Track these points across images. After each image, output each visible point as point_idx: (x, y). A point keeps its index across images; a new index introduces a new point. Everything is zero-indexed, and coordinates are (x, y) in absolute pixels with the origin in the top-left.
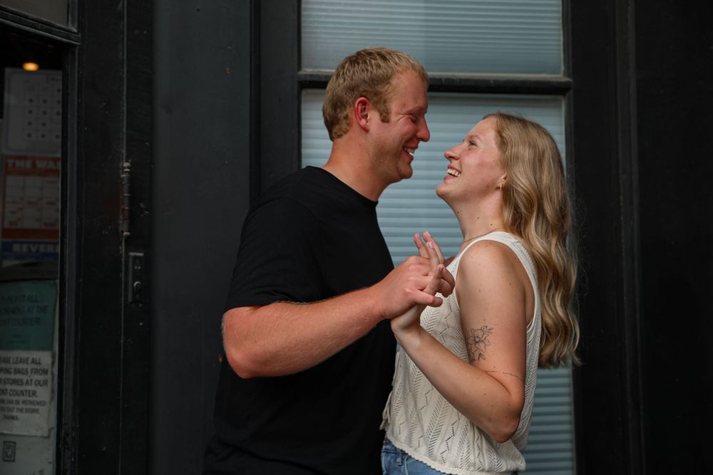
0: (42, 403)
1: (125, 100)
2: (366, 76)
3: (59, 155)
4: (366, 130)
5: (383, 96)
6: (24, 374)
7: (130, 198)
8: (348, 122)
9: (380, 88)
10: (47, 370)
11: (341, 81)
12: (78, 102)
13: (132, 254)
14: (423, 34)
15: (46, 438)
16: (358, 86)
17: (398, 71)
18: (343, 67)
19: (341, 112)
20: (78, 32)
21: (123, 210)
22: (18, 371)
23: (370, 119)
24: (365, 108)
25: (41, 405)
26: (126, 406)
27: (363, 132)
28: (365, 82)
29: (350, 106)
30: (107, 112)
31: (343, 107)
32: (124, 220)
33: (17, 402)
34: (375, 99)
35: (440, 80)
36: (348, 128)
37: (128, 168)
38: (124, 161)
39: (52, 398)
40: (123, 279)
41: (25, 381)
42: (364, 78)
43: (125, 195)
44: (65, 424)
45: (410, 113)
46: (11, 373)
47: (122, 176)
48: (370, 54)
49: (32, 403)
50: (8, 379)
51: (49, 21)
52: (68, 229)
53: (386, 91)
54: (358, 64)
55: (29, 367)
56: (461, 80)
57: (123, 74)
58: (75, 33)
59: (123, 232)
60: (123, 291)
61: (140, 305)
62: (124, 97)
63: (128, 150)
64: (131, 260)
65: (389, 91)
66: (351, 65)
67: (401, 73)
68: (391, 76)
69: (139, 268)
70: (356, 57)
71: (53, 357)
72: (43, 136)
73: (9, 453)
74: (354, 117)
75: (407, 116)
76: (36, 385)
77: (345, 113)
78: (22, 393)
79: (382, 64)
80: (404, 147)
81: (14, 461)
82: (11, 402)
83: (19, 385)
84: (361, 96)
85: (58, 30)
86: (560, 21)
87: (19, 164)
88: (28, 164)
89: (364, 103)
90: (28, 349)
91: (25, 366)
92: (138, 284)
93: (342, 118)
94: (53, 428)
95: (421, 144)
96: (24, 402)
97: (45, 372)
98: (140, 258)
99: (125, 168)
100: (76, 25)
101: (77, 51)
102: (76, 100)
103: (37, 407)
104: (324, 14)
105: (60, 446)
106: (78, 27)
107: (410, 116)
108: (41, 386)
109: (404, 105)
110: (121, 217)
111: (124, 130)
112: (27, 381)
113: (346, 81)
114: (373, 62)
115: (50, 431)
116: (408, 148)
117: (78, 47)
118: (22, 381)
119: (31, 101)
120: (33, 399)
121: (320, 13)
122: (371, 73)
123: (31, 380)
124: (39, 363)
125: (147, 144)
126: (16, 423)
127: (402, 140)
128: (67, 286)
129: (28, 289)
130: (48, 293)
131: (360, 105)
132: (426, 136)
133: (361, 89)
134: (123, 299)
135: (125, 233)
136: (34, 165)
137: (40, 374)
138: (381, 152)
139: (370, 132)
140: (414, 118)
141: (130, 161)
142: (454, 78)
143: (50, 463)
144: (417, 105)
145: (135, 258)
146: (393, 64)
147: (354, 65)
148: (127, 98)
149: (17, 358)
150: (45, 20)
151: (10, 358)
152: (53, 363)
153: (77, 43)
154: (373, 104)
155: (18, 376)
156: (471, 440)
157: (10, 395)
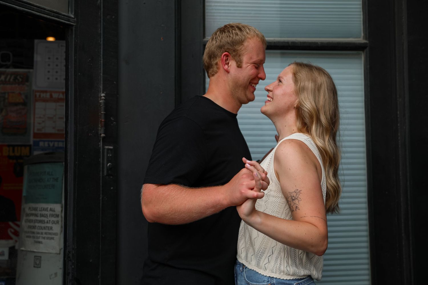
0: (56, 234)
1: (102, 57)
2: (229, 40)
3: (64, 90)
4: (228, 72)
5: (239, 52)
6: (45, 217)
7: (105, 115)
8: (218, 67)
9: (237, 48)
10: (59, 215)
11: (214, 42)
12: (75, 58)
13: (106, 147)
14: (279, 16)
15: (58, 254)
16: (224, 46)
17: (248, 38)
18: (216, 34)
19: (214, 60)
20: (74, 17)
21: (101, 121)
22: (42, 216)
23: (230, 65)
24: (228, 59)
25: (55, 235)
26: (103, 236)
27: (226, 73)
28: (228, 43)
29: (219, 57)
30: (91, 64)
31: (215, 58)
32: (102, 127)
33: (42, 233)
34: (234, 54)
35: (288, 43)
36: (218, 70)
37: (104, 96)
38: (102, 93)
39: (61, 231)
40: (101, 162)
41: (46, 221)
42: (228, 41)
43: (102, 112)
44: (68, 246)
45: (254, 63)
46: (38, 216)
47: (100, 101)
48: (232, 27)
49: (50, 234)
50: (36, 220)
51: (58, 11)
52: (69, 132)
53: (240, 49)
54: (225, 33)
55: (48, 213)
56: (301, 43)
57: (101, 41)
58: (73, 18)
59: (101, 134)
60: (101, 169)
61: (111, 177)
62: (102, 55)
63: (103, 87)
64: (106, 151)
65: (242, 49)
66: (221, 33)
67: (250, 39)
68: (244, 40)
69: (111, 155)
70: (224, 28)
71: (62, 207)
72: (57, 79)
73: (38, 263)
74: (221, 64)
75: (253, 65)
76: (52, 224)
77: (216, 61)
78: (45, 228)
79: (239, 33)
80: (250, 83)
81: (40, 267)
82: (38, 233)
83: (42, 223)
84: (225, 52)
85: (63, 16)
86: (361, 6)
87: (43, 95)
88: (48, 95)
89: (227, 56)
90: (47, 202)
91: (46, 213)
92: (110, 165)
93: (214, 64)
94: (62, 249)
95: (260, 81)
96: (46, 233)
97: (57, 216)
98: (110, 149)
99: (102, 97)
100: (73, 13)
101: (74, 29)
102: (74, 57)
103: (53, 236)
104: (219, 4)
105: (66, 259)
106: (75, 15)
107: (255, 65)
108: (55, 224)
109: (251, 58)
110: (100, 125)
111: (102, 74)
112: (47, 221)
113: (217, 43)
114: (234, 31)
115: (60, 250)
116: (253, 83)
117: (74, 26)
118: (44, 221)
119: (49, 58)
120: (51, 231)
121: (216, 4)
122: (232, 38)
123: (50, 221)
124: (54, 211)
125: (115, 82)
126: (41, 245)
127: (249, 79)
128: (69, 166)
129: (47, 168)
130: (58, 170)
131: (225, 57)
132: (263, 77)
133: (226, 47)
134: (101, 173)
135: (103, 135)
136: (51, 96)
137: (55, 217)
138: (236, 85)
139: (230, 73)
140: (257, 66)
141: (105, 93)
142: (296, 41)
143: (60, 269)
144: (259, 58)
145: (108, 149)
146: (245, 33)
147: (222, 33)
148: (103, 55)
149: (42, 208)
150: (55, 11)
151: (37, 208)
152: (62, 211)
153: (74, 24)
154: (232, 57)
155: (43, 218)
156: (283, 257)
157: (38, 229)
